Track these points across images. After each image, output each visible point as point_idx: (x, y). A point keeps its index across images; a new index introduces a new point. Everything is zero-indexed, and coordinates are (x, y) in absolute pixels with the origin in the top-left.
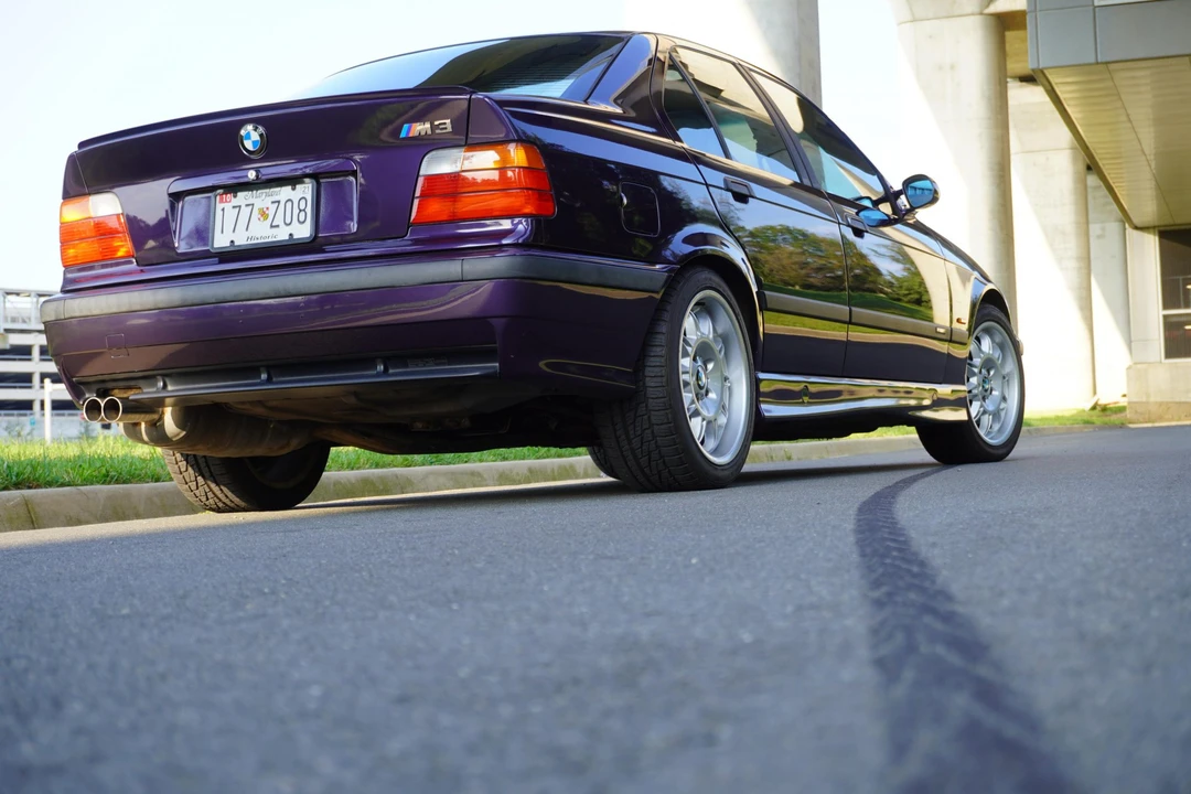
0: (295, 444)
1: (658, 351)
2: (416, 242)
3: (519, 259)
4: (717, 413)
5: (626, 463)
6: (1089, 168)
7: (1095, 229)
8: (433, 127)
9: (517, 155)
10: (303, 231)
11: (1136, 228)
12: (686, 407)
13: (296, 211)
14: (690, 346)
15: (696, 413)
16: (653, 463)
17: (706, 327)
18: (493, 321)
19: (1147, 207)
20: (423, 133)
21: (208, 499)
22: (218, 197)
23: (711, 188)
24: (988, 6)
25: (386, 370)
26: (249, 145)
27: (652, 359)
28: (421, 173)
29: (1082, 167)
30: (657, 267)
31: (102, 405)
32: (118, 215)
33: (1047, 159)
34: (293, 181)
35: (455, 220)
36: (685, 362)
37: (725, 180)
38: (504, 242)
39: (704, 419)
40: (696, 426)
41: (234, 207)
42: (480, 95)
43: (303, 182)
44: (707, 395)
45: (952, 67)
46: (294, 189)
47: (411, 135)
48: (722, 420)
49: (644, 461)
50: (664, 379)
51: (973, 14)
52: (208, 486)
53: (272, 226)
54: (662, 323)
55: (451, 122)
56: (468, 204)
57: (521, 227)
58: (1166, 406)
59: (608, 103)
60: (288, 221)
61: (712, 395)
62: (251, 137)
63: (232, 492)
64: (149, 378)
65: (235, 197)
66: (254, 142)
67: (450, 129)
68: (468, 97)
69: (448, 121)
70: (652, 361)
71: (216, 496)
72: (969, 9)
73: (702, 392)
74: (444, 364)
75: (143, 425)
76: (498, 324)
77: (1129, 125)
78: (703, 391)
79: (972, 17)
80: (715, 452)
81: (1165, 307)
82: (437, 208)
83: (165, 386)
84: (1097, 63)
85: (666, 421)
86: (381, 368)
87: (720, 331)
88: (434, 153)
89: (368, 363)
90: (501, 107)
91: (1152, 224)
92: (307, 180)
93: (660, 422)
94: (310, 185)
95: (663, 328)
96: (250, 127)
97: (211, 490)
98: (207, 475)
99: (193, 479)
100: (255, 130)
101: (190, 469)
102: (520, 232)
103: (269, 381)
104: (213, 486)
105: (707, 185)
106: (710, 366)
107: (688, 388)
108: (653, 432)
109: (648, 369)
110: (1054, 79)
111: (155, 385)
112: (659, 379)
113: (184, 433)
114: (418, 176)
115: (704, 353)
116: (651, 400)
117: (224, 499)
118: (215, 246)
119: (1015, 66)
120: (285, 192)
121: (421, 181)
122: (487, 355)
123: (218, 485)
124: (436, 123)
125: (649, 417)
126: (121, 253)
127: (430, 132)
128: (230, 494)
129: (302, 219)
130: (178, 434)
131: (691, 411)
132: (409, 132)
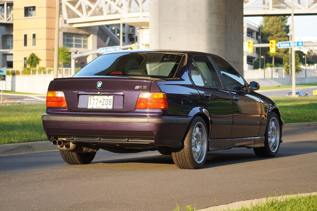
2: (137, 112)
8: (142, 87)
10: (110, 107)
13: (109, 102)
18: (154, 132)
20: (140, 89)
22: (89, 96)
25: (128, 140)
26: (98, 86)
31: (57, 142)
32: (64, 97)
34: (108, 95)
35: (146, 108)
38: (157, 114)
41: (93, 99)
43: (111, 96)
53: (102, 105)
60: (107, 104)
67: (146, 88)
68: (151, 81)
74: (141, 140)
76: (155, 133)
83: (73, 138)
88: (142, 93)
89: (124, 138)
96: (99, 82)
103: (100, 140)
105: (201, 96)
118: (88, 108)
120: (106, 97)
121: (139, 99)
122: (152, 139)
126: (64, 106)
132: (137, 88)
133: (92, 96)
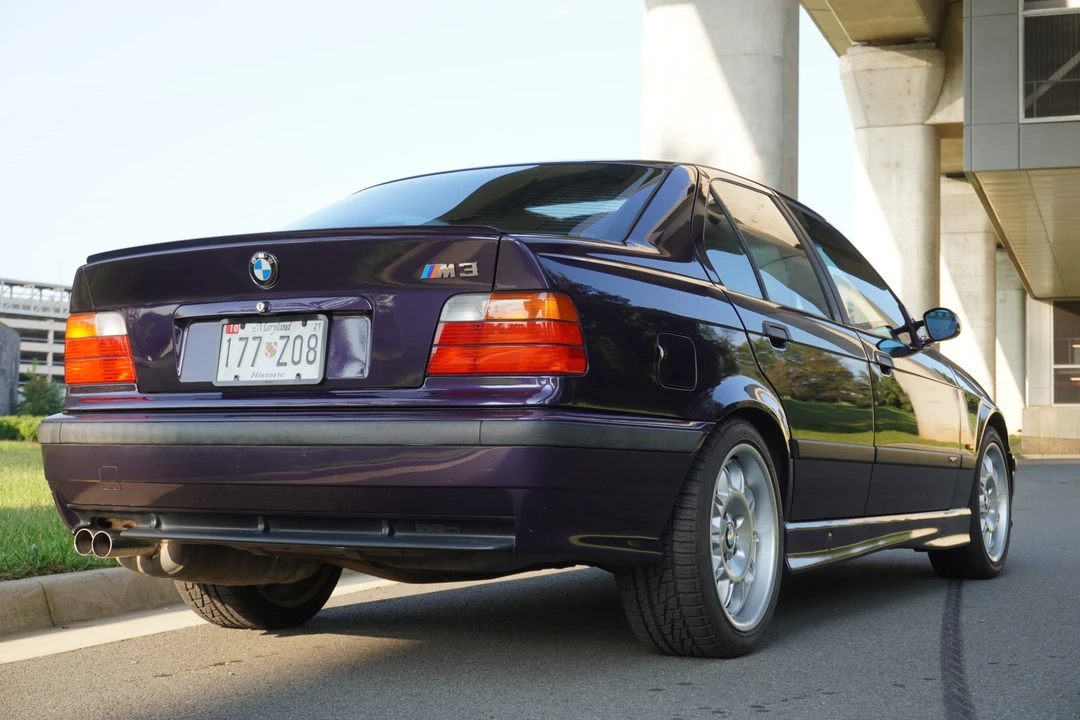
0: (301, 574)
1: (689, 514)
2: (433, 395)
3: (543, 425)
4: (744, 573)
5: (647, 628)
6: (999, 246)
7: (1000, 294)
8: (458, 270)
9: (548, 306)
10: (312, 373)
11: (1036, 298)
12: (715, 570)
13: (305, 349)
14: (721, 504)
15: (725, 576)
16: (676, 633)
17: (738, 481)
18: (512, 492)
19: (1045, 283)
20: (446, 276)
21: (214, 616)
22: (225, 327)
23: (750, 335)
24: (928, 118)
25: (392, 532)
26: (259, 274)
27: (682, 522)
28: (443, 318)
29: (993, 247)
30: (691, 423)
31: (93, 538)
32: (122, 336)
33: (966, 239)
34: (305, 316)
35: (477, 372)
36: (716, 522)
37: (764, 325)
38: (530, 402)
39: (731, 582)
40: (724, 589)
41: (241, 339)
42: (511, 238)
43: (317, 319)
44: (735, 553)
45: (898, 165)
46: (304, 325)
47: (433, 276)
48: (749, 578)
49: (666, 629)
50: (694, 545)
51: (916, 124)
52: (214, 604)
53: (279, 364)
54: (695, 484)
55: (477, 265)
56: (490, 356)
57: (548, 387)
58: (1054, 441)
59: (643, 243)
60: (296, 359)
61: (740, 554)
62: (263, 266)
63: (238, 613)
64: (143, 514)
65: (243, 328)
66: (264, 272)
67: (475, 273)
68: (497, 238)
69: (474, 265)
70: (682, 525)
71: (222, 614)
72: (913, 120)
73: (729, 550)
74: (456, 532)
75: (139, 558)
76: (518, 495)
77: (1039, 219)
78: (732, 550)
79: (915, 127)
80: (740, 614)
81: (1057, 361)
82: (456, 359)
83: (159, 524)
84: (1020, 169)
85: (693, 590)
86: (386, 531)
87: (750, 482)
88: (457, 297)
89: (373, 523)
90: (534, 253)
91: (1048, 296)
92: (321, 316)
93: (687, 591)
94: (322, 322)
95: (695, 489)
96: (261, 255)
97: (217, 608)
98: (214, 594)
99: (199, 596)
100: (267, 259)
101: (196, 587)
102: (545, 392)
103: (266, 532)
104: (219, 605)
105: (747, 332)
106: (740, 522)
107: (717, 550)
108: (678, 600)
109: (676, 533)
110: (983, 181)
111: (149, 522)
112: (688, 545)
113: (182, 567)
114: (438, 322)
115: (736, 508)
116: (678, 568)
117: (230, 618)
118: (219, 380)
119: (946, 166)
120: (296, 327)
121: (441, 328)
122: (504, 527)
123: (223, 604)
124: (461, 265)
125: (675, 585)
126: (121, 378)
127: (453, 275)
128: (236, 614)
129: (311, 358)
130: (175, 569)
131: (720, 574)
132: (430, 273)
133: (237, 327)
